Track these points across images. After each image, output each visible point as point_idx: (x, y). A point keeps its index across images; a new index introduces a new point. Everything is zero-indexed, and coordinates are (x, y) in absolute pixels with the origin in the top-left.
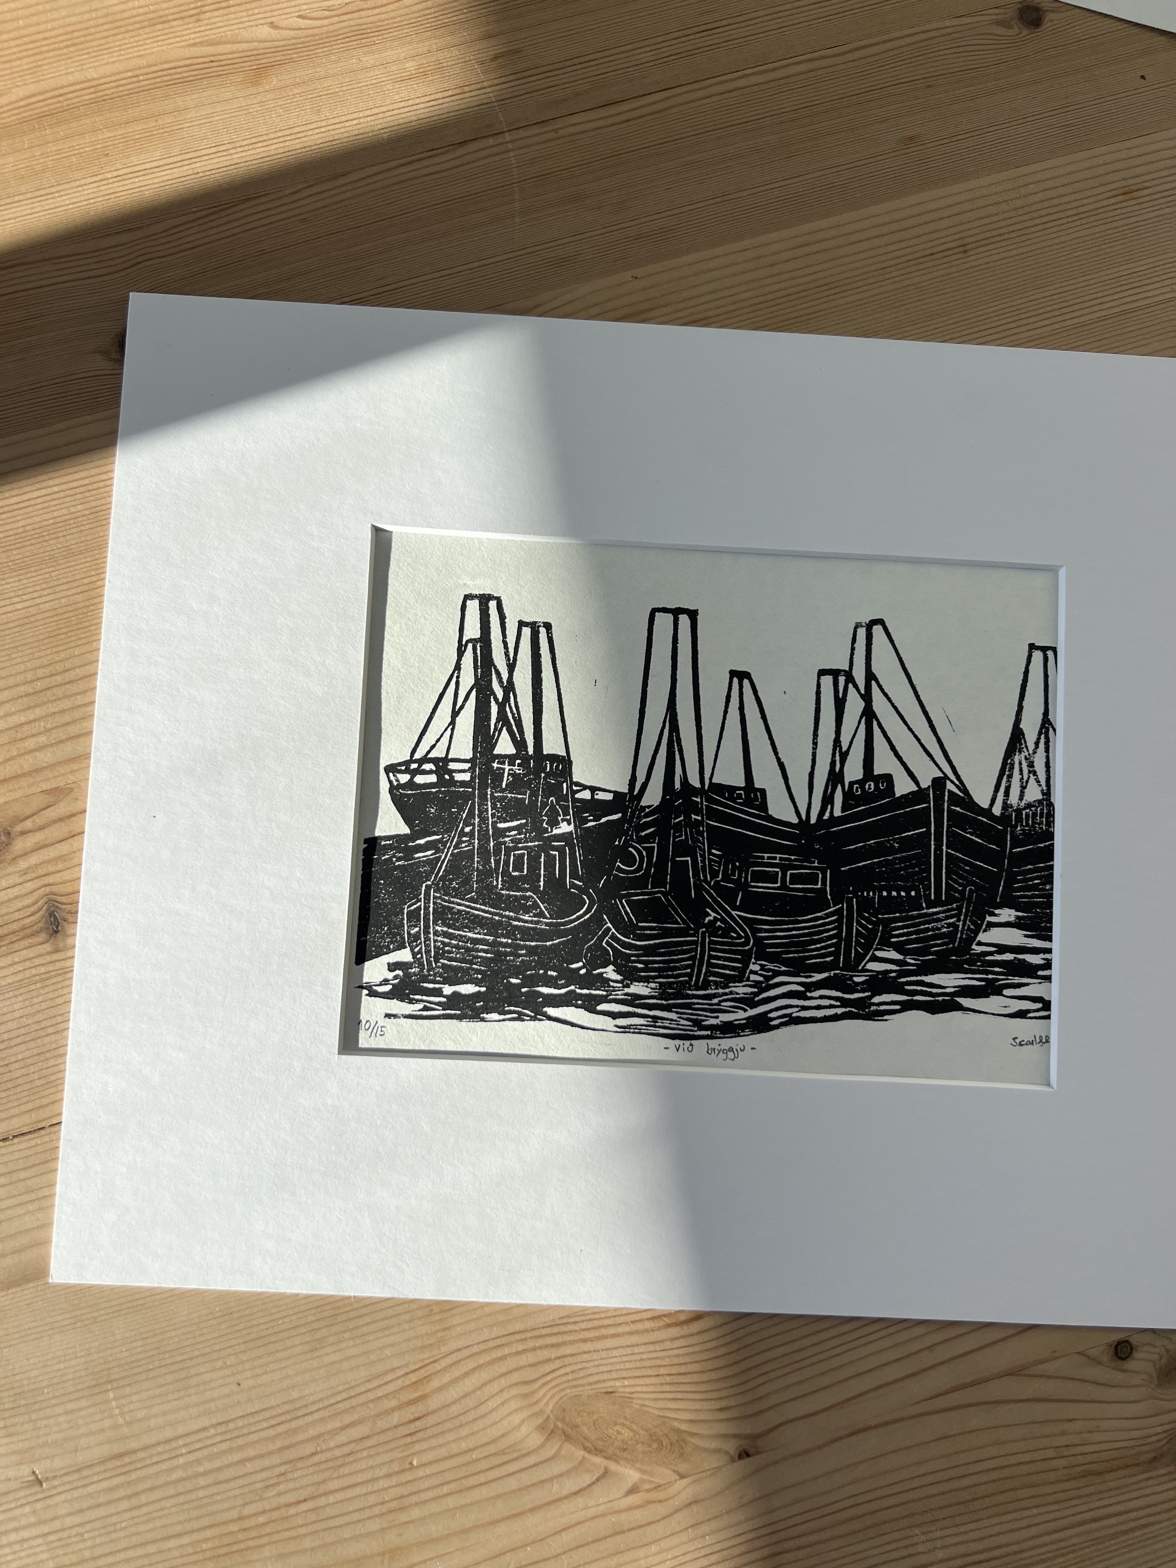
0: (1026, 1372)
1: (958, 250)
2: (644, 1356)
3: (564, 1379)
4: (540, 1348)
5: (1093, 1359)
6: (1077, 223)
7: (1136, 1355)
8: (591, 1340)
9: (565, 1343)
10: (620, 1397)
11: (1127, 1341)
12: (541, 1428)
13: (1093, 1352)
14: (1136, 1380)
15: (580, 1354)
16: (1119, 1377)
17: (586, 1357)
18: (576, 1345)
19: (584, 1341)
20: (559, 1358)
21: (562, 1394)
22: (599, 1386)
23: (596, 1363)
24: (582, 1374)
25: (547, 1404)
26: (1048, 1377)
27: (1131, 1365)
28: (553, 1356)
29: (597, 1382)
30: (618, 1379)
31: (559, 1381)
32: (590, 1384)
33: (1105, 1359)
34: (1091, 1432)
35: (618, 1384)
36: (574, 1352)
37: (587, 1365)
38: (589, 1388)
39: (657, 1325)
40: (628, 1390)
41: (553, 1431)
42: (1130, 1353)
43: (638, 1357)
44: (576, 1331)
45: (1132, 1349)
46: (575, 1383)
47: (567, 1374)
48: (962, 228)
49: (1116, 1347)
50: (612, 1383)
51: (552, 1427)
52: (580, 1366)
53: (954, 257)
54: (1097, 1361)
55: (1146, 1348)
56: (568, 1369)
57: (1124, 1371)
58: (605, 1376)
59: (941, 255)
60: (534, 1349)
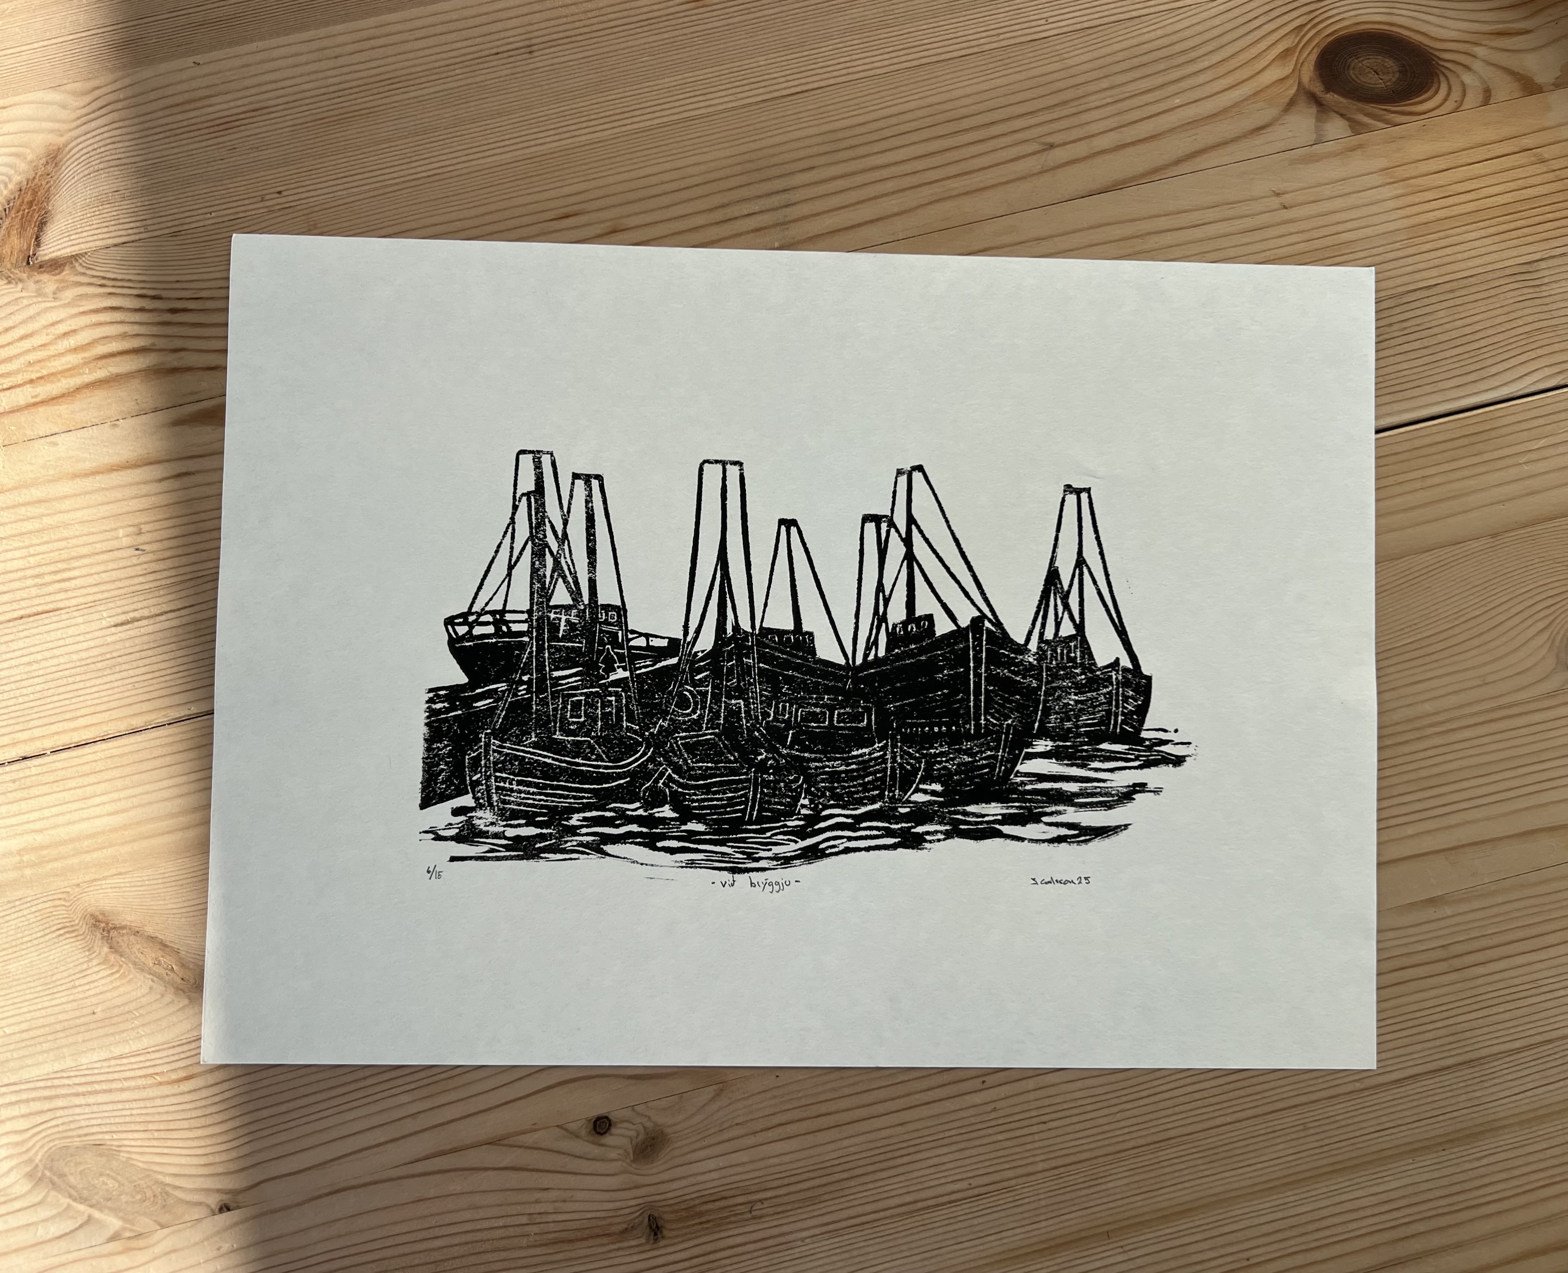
0: (505, 1142)
1: (523, 50)
2: (134, 1112)
3: (56, 1129)
4: (33, 1100)
5: (571, 1133)
6: (646, 29)
7: (613, 1130)
8: (84, 1094)
9: (57, 1097)
10: (107, 1149)
11: (607, 1117)
12: (30, 1175)
13: (573, 1126)
14: (613, 1155)
15: (72, 1107)
16: (596, 1151)
17: (78, 1110)
18: (69, 1099)
19: (77, 1095)
20: (50, 1110)
21: (52, 1144)
22: (88, 1138)
23: (87, 1116)
24: (72, 1126)
25: (36, 1153)
26: (527, 1148)
27: (608, 1139)
28: (45, 1109)
29: (86, 1135)
30: (107, 1132)
31: (49, 1132)
32: (79, 1136)
33: (583, 1133)
34: (565, 1201)
35: (107, 1137)
36: (65, 1105)
37: (77, 1118)
38: (78, 1139)
39: (149, 1082)
40: (116, 1143)
41: (40, 1180)
42: (609, 1129)
43: (128, 1112)
44: (69, 1085)
45: (610, 1125)
46: (65, 1134)
47: (57, 1126)
48: (530, 28)
49: (595, 1122)
50: (100, 1136)
51: (40, 1174)
52: (70, 1119)
53: (519, 58)
54: (575, 1135)
55: (625, 1125)
56: (60, 1121)
57: (602, 1145)
58: (95, 1130)
59: (505, 55)
60: (27, 1101)
